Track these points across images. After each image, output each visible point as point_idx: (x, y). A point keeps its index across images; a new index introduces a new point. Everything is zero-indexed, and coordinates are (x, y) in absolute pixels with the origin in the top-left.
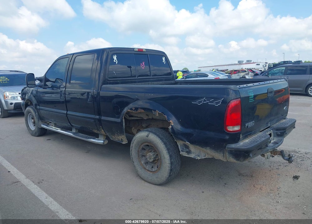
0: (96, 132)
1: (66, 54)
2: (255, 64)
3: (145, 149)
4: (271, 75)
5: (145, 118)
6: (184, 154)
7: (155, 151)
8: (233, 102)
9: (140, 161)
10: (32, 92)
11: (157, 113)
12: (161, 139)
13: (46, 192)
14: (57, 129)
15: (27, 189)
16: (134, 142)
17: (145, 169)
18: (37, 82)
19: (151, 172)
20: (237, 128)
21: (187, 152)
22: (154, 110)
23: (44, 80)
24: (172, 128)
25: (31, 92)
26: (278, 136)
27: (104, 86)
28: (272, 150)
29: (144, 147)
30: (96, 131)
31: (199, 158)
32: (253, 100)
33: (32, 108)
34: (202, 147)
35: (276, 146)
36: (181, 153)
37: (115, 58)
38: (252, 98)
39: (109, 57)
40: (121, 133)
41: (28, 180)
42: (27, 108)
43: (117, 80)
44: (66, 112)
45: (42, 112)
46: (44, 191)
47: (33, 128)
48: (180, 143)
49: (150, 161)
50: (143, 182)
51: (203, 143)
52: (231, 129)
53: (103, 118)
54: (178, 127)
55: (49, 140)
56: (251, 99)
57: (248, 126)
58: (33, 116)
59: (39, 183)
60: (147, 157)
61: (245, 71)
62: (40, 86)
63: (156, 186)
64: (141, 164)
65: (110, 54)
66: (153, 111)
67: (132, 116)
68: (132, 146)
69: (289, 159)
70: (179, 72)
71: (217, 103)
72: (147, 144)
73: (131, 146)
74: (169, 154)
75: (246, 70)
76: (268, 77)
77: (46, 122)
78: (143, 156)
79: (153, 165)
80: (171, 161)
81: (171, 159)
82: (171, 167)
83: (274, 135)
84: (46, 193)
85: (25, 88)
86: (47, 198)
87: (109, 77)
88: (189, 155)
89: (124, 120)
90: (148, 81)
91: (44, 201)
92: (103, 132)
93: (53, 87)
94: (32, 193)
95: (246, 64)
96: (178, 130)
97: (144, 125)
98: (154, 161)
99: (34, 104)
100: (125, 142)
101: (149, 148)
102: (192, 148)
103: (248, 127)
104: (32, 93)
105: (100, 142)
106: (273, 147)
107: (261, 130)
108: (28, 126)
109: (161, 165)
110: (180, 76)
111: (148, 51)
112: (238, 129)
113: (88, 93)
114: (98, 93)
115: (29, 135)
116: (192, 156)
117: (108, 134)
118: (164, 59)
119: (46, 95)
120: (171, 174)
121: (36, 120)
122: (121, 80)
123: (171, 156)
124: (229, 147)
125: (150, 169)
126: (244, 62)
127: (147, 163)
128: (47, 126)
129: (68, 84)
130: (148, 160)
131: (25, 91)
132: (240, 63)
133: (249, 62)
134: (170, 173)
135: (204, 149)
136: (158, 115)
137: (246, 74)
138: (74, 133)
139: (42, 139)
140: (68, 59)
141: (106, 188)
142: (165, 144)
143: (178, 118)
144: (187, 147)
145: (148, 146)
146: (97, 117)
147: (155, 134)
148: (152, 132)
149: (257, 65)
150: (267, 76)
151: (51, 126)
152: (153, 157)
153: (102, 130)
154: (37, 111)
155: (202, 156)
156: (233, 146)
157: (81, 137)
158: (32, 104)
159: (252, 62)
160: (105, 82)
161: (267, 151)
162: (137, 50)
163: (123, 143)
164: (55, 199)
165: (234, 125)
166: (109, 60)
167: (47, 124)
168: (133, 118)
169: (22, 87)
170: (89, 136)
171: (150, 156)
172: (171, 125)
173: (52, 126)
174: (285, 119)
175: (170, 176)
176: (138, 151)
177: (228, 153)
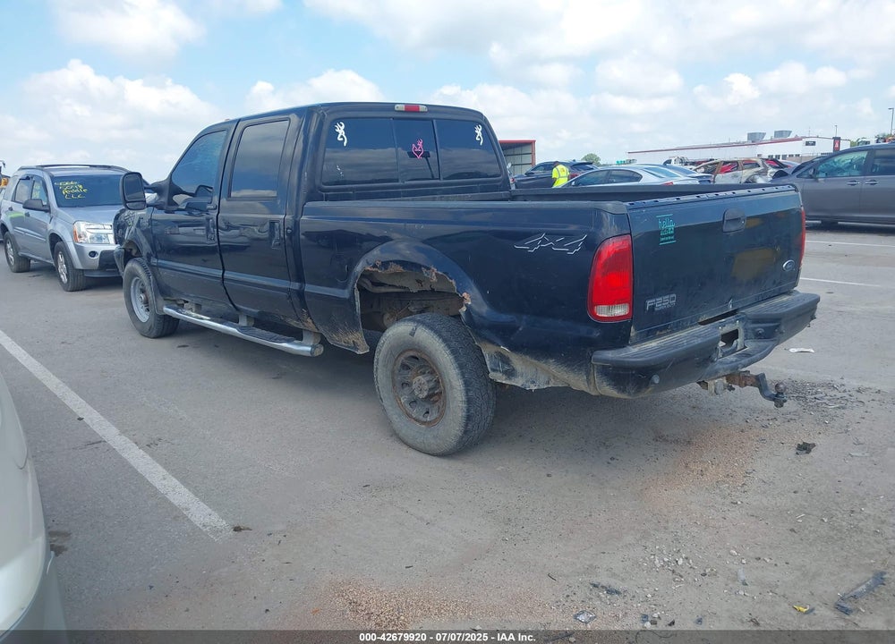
0: (295, 326)
1: (223, 121)
2: (801, 143)
3: (408, 368)
4: (824, 175)
5: (414, 288)
6: (500, 378)
7: (432, 372)
8: (611, 243)
9: (397, 398)
10: (139, 221)
11: (434, 274)
12: (445, 340)
13: (166, 466)
14: (202, 319)
15: (121, 457)
16: (383, 349)
17: (409, 415)
18: (150, 197)
19: (424, 423)
20: (620, 311)
21: (505, 373)
22: (425, 267)
23: (168, 190)
24: (468, 312)
25: (136, 222)
26: (758, 336)
27: (310, 204)
28: (729, 372)
29: (407, 363)
30: (294, 323)
31: (534, 388)
32: (672, 240)
33: (140, 263)
34: (537, 358)
35: (743, 361)
36: (492, 375)
37: (341, 130)
38: (671, 235)
39: (326, 128)
40: (353, 326)
41: (124, 437)
42: (129, 265)
43: (346, 189)
44: (219, 273)
45: (164, 273)
46: (160, 464)
47: (144, 316)
48: (488, 351)
49: (421, 396)
50: (405, 448)
51: (539, 348)
52: (603, 311)
53: (309, 288)
54: (483, 309)
55: (184, 346)
56: (666, 236)
57: (654, 306)
58: (143, 285)
59: (150, 446)
60: (414, 386)
61: (757, 165)
62: (157, 206)
63: (436, 459)
64: (401, 405)
65: (328, 119)
66: (424, 270)
67: (382, 285)
68: (378, 359)
69: (776, 395)
70: (560, 167)
71: (571, 248)
72: (412, 353)
73: (375, 360)
74: (464, 377)
75: (760, 162)
76: (816, 180)
77: (174, 300)
78: (405, 384)
79: (428, 406)
80: (467, 395)
81: (467, 391)
82: (468, 410)
83: (746, 336)
84: (164, 468)
85: (122, 211)
86: (164, 479)
87: (325, 181)
88: (510, 379)
89: (357, 294)
90: (433, 193)
91: (157, 485)
92: (311, 325)
93: (190, 208)
94: (131, 467)
95: (772, 142)
96: (482, 317)
97: (412, 309)
98: (429, 396)
99: (144, 254)
100: (363, 350)
101: (418, 365)
102: (518, 361)
103: (653, 309)
104: (138, 225)
105: (303, 351)
106: (733, 364)
107: (701, 320)
108: (132, 312)
109: (444, 405)
110: (561, 178)
111: (434, 109)
112: (623, 314)
113: (272, 223)
114: (296, 224)
115: (136, 335)
116: (518, 382)
117: (322, 330)
118: (479, 131)
119: (182, 230)
120: (470, 427)
121: (151, 295)
122: (357, 189)
123: (467, 384)
124: (599, 357)
125: (421, 417)
126: (767, 138)
127: (413, 402)
128: (176, 310)
129: (224, 201)
130: (417, 393)
131: (122, 219)
132: (755, 139)
133: (781, 136)
134: (467, 425)
135: (542, 364)
136: (435, 279)
137: (759, 173)
138: (241, 329)
139: (166, 344)
140: (224, 133)
141: (311, 460)
142: (454, 352)
143: (482, 287)
144: (506, 360)
145: (416, 360)
146: (296, 286)
147: (431, 327)
148: (423, 323)
149: (807, 144)
150: (811, 177)
151: (187, 312)
152: (426, 387)
153: (309, 320)
154: (152, 269)
155: (541, 384)
156: (611, 355)
157: (260, 337)
158: (139, 253)
159: (792, 136)
160: (314, 195)
161: (715, 374)
162: (402, 108)
163: (359, 352)
164: (184, 482)
165: (612, 301)
166: (324, 137)
167: (179, 305)
168: (383, 290)
169: (116, 210)
170: (278, 335)
171: (421, 383)
172: (466, 305)
173: (191, 309)
174: (788, 293)
175: (466, 432)
176: (393, 372)
177: (598, 372)
